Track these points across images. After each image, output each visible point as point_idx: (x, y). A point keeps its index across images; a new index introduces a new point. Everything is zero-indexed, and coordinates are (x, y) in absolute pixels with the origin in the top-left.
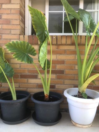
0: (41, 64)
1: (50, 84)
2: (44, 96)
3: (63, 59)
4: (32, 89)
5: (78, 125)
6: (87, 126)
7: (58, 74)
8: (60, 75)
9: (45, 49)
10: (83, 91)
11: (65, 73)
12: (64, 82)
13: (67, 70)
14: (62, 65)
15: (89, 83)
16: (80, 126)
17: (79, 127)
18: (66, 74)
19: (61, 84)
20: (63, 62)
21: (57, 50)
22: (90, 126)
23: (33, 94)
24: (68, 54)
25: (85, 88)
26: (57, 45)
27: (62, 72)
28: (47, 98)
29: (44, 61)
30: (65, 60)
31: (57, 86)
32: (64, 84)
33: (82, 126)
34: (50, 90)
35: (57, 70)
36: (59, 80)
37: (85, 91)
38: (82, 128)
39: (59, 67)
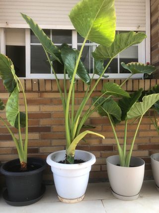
0: (9, 121)
1: (28, 147)
2: (20, 165)
3: (48, 110)
4: (5, 155)
5: (64, 200)
6: (76, 201)
7: (42, 133)
8: (45, 133)
9: (15, 101)
10: (71, 154)
11: (52, 130)
12: (51, 144)
13: (54, 127)
14: (48, 119)
15: (78, 142)
16: (67, 201)
17: (66, 203)
18: (53, 132)
19: (47, 146)
20: (48, 115)
21: (40, 98)
22: (81, 199)
23: (5, 162)
24: (55, 105)
25: (73, 150)
26: (39, 91)
27: (47, 129)
28: (24, 166)
29: (15, 117)
30: (52, 112)
31: (41, 150)
32: (51, 146)
33: (70, 201)
34: (28, 156)
35: (40, 126)
36: (43, 141)
37: (74, 153)
38: (70, 203)
39: (44, 122)
